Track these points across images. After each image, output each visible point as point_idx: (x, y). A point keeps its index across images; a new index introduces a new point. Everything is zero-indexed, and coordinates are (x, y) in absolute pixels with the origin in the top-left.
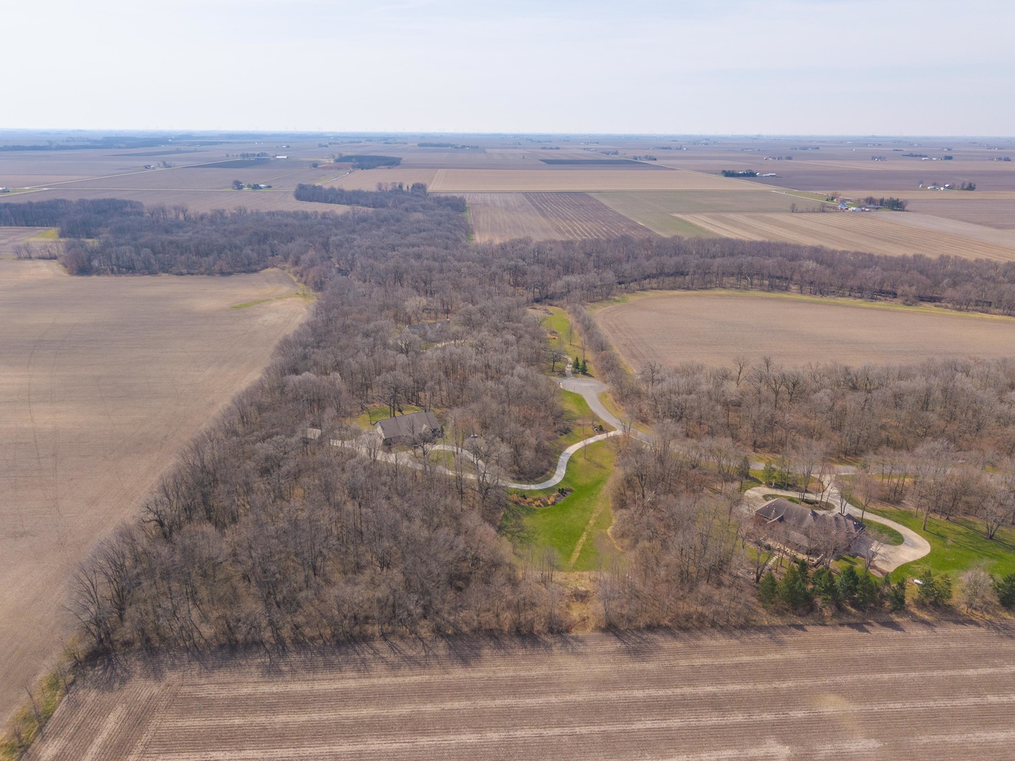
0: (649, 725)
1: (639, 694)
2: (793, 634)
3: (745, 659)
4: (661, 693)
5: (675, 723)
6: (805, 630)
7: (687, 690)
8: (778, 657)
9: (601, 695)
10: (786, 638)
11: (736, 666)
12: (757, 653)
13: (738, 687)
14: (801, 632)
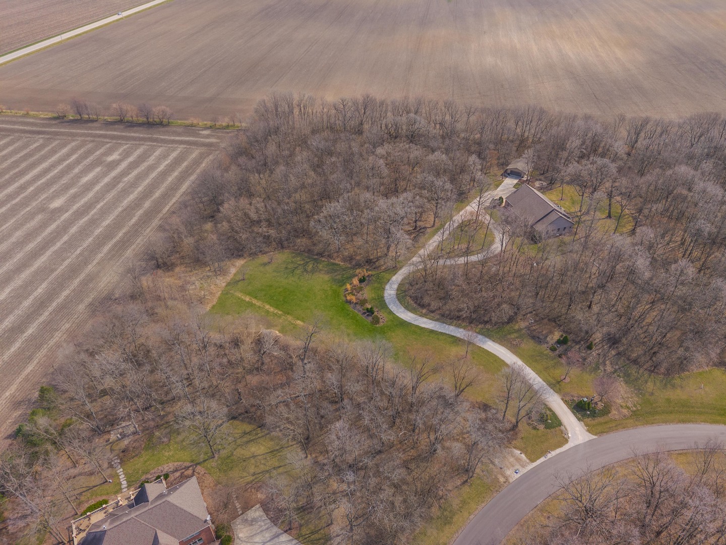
0: (40, 290)
1: (66, 293)
2: (15, 423)
3: (30, 368)
4: (54, 304)
5: (27, 303)
6: (9, 437)
7: (42, 319)
8: (7, 394)
9: (82, 276)
10: (17, 413)
11: (30, 358)
12: (27, 379)
13: (12, 350)
14: (10, 432)
